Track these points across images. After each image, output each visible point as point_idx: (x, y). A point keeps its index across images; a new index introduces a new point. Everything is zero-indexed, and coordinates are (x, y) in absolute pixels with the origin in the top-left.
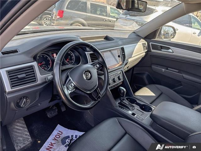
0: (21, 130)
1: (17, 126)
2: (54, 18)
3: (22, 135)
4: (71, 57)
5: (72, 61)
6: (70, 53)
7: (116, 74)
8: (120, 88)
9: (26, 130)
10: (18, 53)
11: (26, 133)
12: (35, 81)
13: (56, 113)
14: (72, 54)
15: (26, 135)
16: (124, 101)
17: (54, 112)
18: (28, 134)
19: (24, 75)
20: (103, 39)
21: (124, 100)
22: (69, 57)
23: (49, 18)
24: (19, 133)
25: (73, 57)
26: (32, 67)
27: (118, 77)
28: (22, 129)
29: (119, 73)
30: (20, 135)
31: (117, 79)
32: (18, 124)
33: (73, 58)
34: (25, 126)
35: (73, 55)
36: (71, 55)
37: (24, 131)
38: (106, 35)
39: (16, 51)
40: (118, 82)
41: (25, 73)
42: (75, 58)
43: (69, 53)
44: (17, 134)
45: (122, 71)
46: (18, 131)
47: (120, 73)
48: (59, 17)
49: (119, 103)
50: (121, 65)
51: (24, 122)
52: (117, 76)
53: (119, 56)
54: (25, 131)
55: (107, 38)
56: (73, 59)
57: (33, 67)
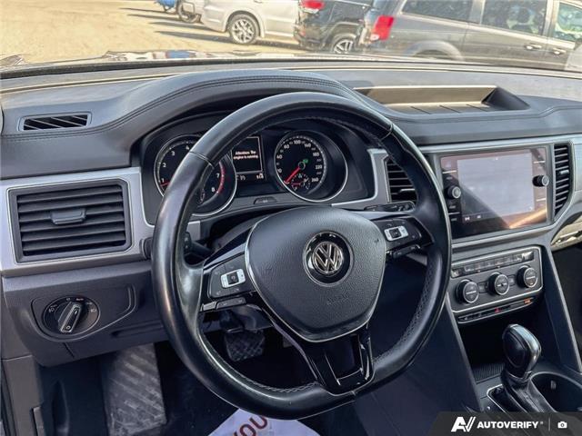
0: (139, 377)
1: (132, 362)
2: (362, 41)
3: (140, 394)
4: (314, 161)
5: (314, 180)
6: (313, 146)
7: (509, 261)
8: (510, 330)
9: (156, 380)
10: (84, 127)
11: (153, 392)
12: (122, 243)
13: (258, 351)
14: (317, 151)
15: (151, 397)
16: (522, 394)
17: (251, 345)
18: (159, 395)
19: (78, 216)
20: (478, 103)
21: (522, 386)
22: (305, 161)
23: (352, 42)
24: (131, 385)
25: (322, 163)
26: (116, 188)
27: (514, 272)
28: (143, 374)
29: (526, 255)
30: (132, 392)
31: (512, 281)
32: (135, 357)
33: (320, 167)
34: (155, 368)
35: (320, 157)
36: (315, 154)
37: (149, 385)
38: (495, 87)
39: (81, 121)
40: (510, 295)
41: (88, 208)
42: (328, 169)
43: (309, 145)
44: (125, 388)
45: (543, 248)
46: (131, 379)
47: (531, 258)
48: (377, 37)
49: (494, 394)
50: (542, 221)
51: (153, 355)
52: (514, 270)
53: (537, 182)
54: (152, 384)
55: (496, 99)
56: (322, 170)
57: (121, 187)
